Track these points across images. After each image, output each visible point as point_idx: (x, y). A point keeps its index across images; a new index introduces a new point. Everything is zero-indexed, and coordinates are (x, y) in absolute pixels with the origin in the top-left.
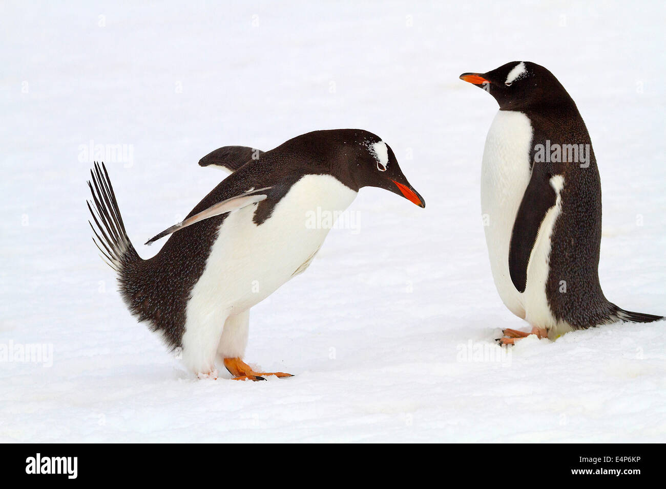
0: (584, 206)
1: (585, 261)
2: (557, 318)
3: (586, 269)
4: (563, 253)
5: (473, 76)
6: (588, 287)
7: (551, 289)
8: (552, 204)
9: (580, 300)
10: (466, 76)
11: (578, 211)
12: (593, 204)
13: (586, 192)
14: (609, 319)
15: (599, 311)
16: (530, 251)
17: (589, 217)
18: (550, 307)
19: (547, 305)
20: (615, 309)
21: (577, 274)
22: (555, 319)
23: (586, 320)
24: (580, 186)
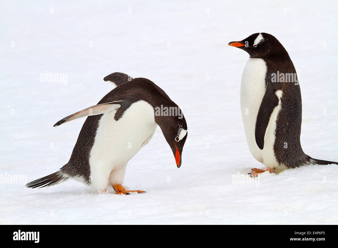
0: (293, 106)
1: (293, 133)
2: (279, 162)
3: (294, 138)
4: (282, 129)
5: (235, 43)
6: (295, 147)
7: (277, 148)
8: (277, 104)
9: (291, 153)
11: (290, 108)
12: (297, 105)
13: (294, 99)
14: (306, 163)
15: (301, 159)
16: (266, 129)
17: (295, 111)
18: (275, 157)
19: (274, 156)
20: (309, 158)
21: (289, 140)
22: (278, 163)
23: (294, 163)
24: (291, 96)
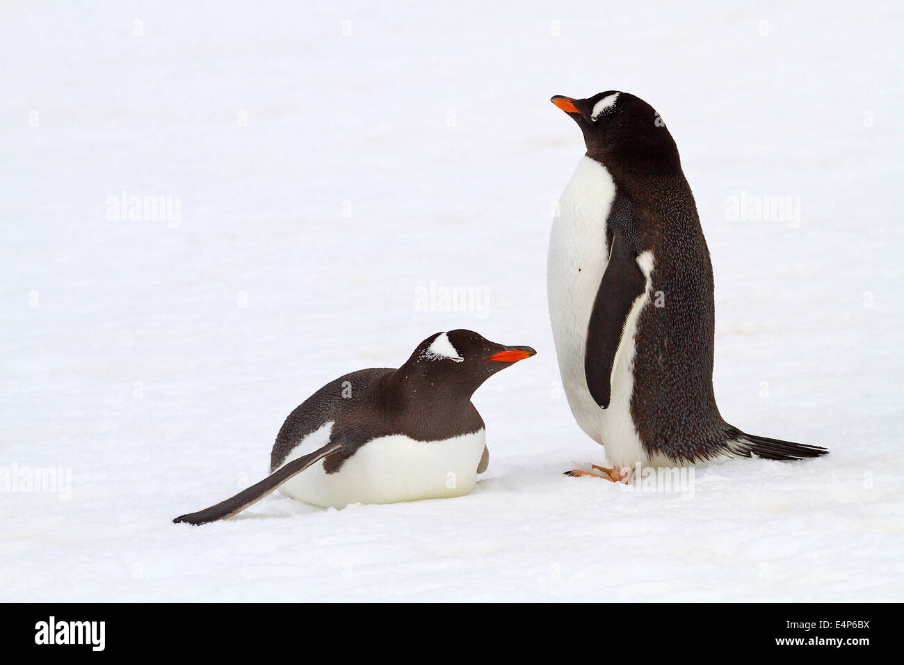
0: (682, 293)
1: (686, 368)
2: (649, 452)
3: (690, 380)
4: (653, 357)
5: (564, 101)
6: (695, 404)
7: (638, 410)
8: (642, 291)
9: (683, 423)
10: (558, 100)
11: (672, 300)
12: (695, 290)
13: (683, 273)
14: (726, 446)
15: (711, 434)
16: (614, 355)
17: (689, 308)
18: (638, 435)
19: (634, 432)
20: (735, 433)
21: (676, 387)
22: (647, 453)
23: (691, 449)
24: (675, 264)
